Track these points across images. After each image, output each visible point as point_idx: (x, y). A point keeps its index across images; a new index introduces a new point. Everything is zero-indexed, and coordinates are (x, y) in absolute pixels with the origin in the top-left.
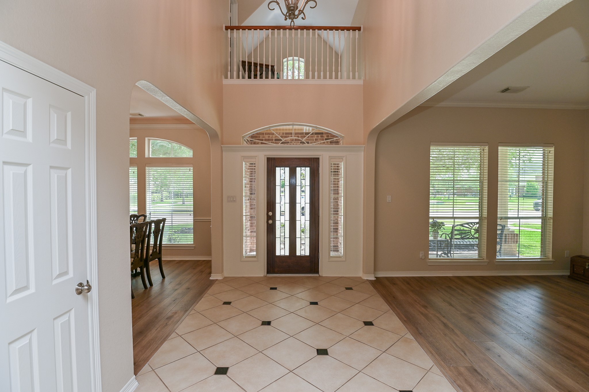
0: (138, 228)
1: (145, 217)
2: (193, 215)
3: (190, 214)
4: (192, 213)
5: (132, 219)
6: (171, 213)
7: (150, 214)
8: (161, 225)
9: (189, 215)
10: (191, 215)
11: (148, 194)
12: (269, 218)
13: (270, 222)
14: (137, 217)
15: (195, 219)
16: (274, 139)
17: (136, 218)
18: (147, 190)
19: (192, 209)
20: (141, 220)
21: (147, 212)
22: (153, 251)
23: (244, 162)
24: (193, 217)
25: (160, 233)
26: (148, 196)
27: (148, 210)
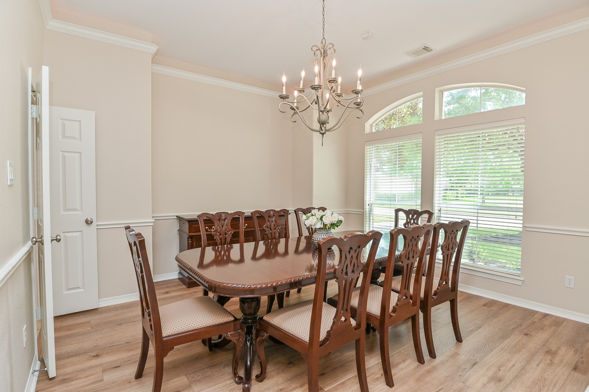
0: (409, 238)
1: (431, 214)
2: (521, 218)
3: (516, 216)
4: (521, 214)
5: (411, 216)
6: (476, 211)
7: (440, 211)
8: (460, 234)
9: (515, 218)
10: (518, 218)
11: (437, 179)
14: (419, 214)
17: (416, 216)
18: (436, 172)
19: (522, 206)
20: (422, 221)
21: (435, 207)
22: (440, 285)
24: (521, 222)
25: (456, 250)
26: (437, 182)
27: (436, 205)
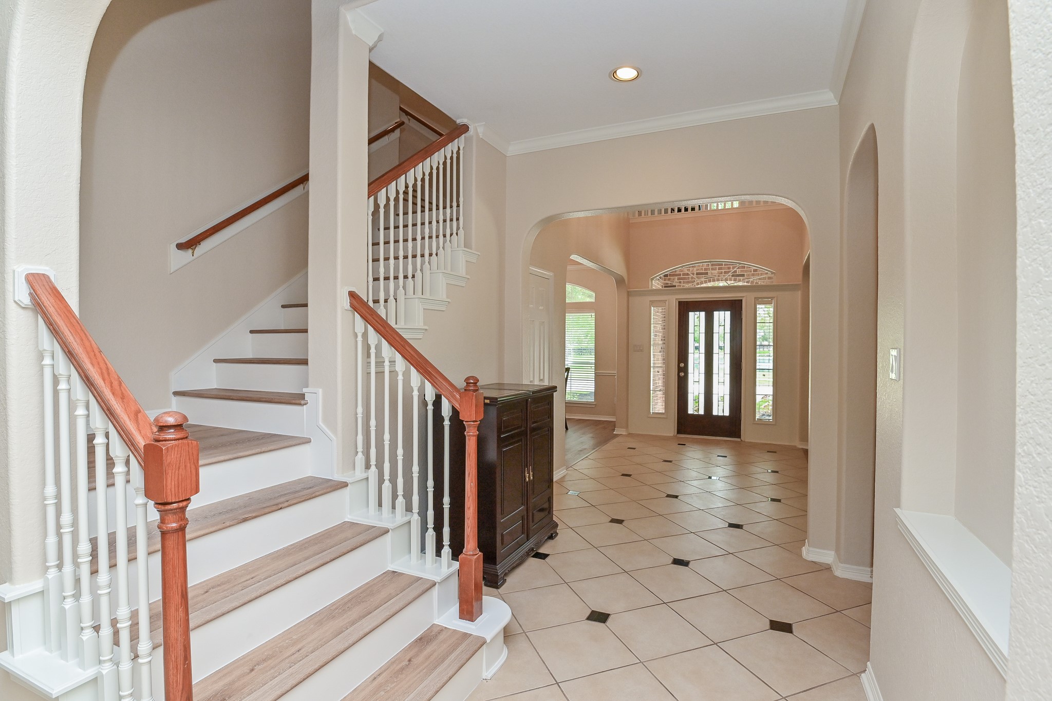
4: (594, 366)
9: (590, 368)
12: (680, 370)
13: (682, 374)
15: (597, 373)
16: (695, 272)
23: (652, 308)
24: (594, 370)
